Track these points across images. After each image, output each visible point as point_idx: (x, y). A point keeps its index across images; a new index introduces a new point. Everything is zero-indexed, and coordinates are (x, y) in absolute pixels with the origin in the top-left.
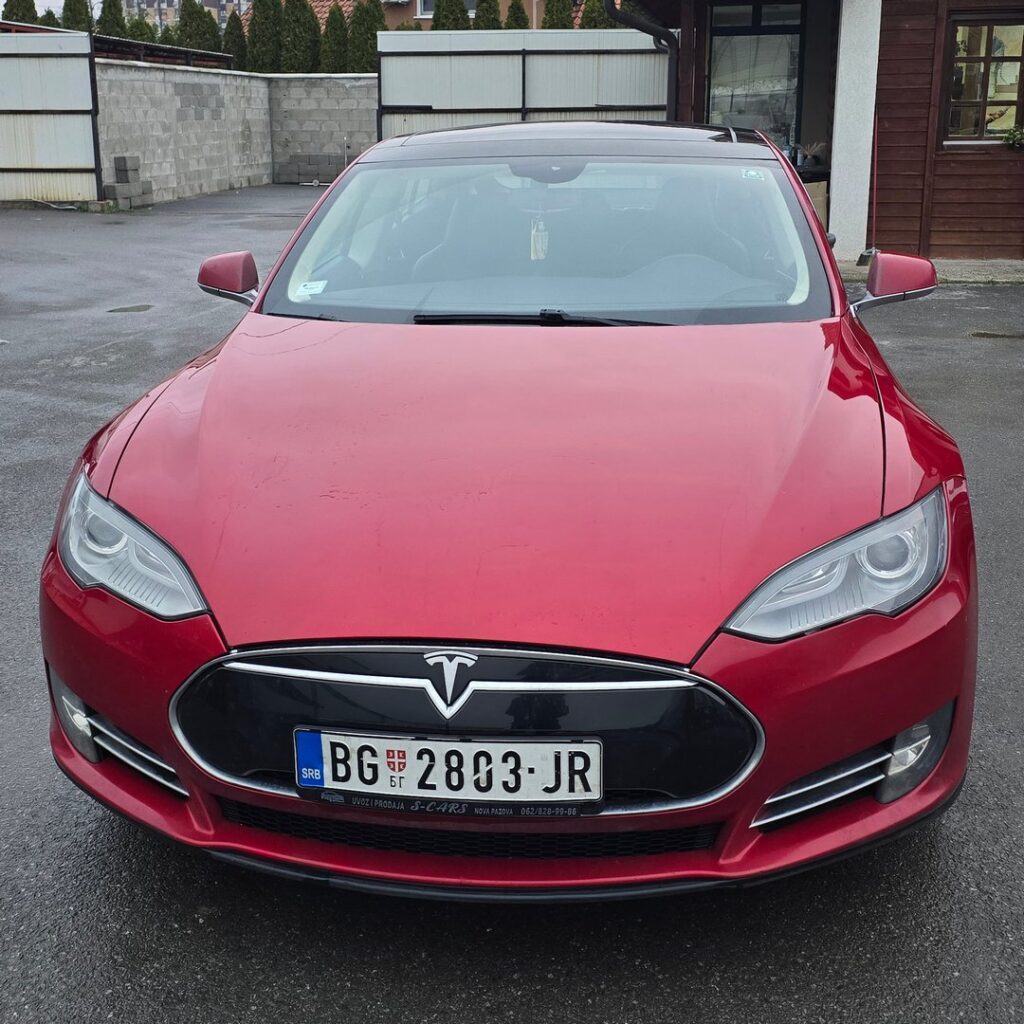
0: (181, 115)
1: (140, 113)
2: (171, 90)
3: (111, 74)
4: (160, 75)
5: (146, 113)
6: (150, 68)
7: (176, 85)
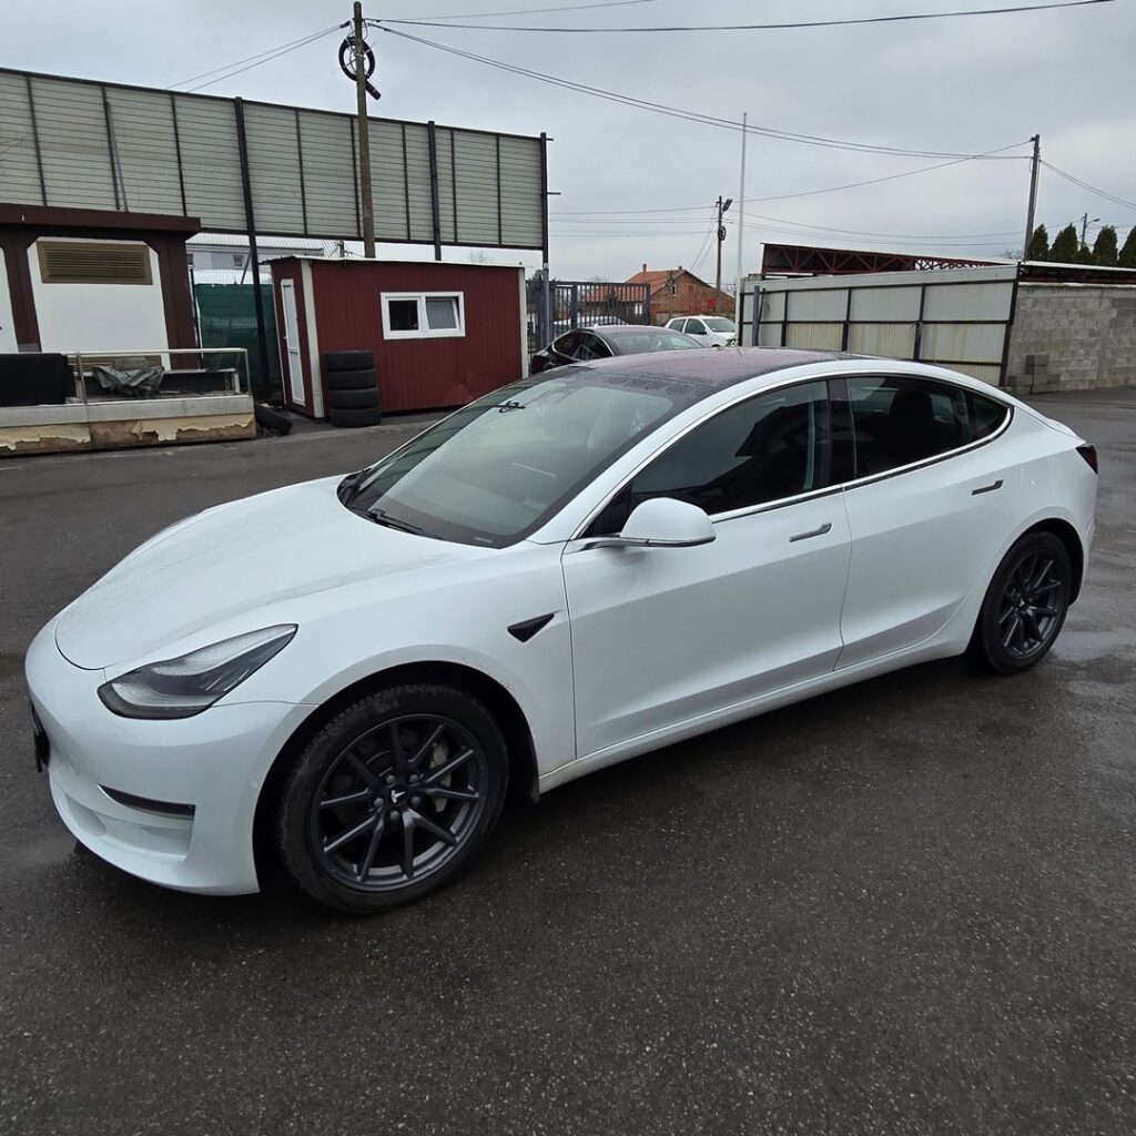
0: (1114, 323)
1: (1064, 323)
2: (1107, 303)
3: (1038, 294)
4: (1097, 293)
5: (1071, 322)
6: (1085, 288)
7: (1114, 299)
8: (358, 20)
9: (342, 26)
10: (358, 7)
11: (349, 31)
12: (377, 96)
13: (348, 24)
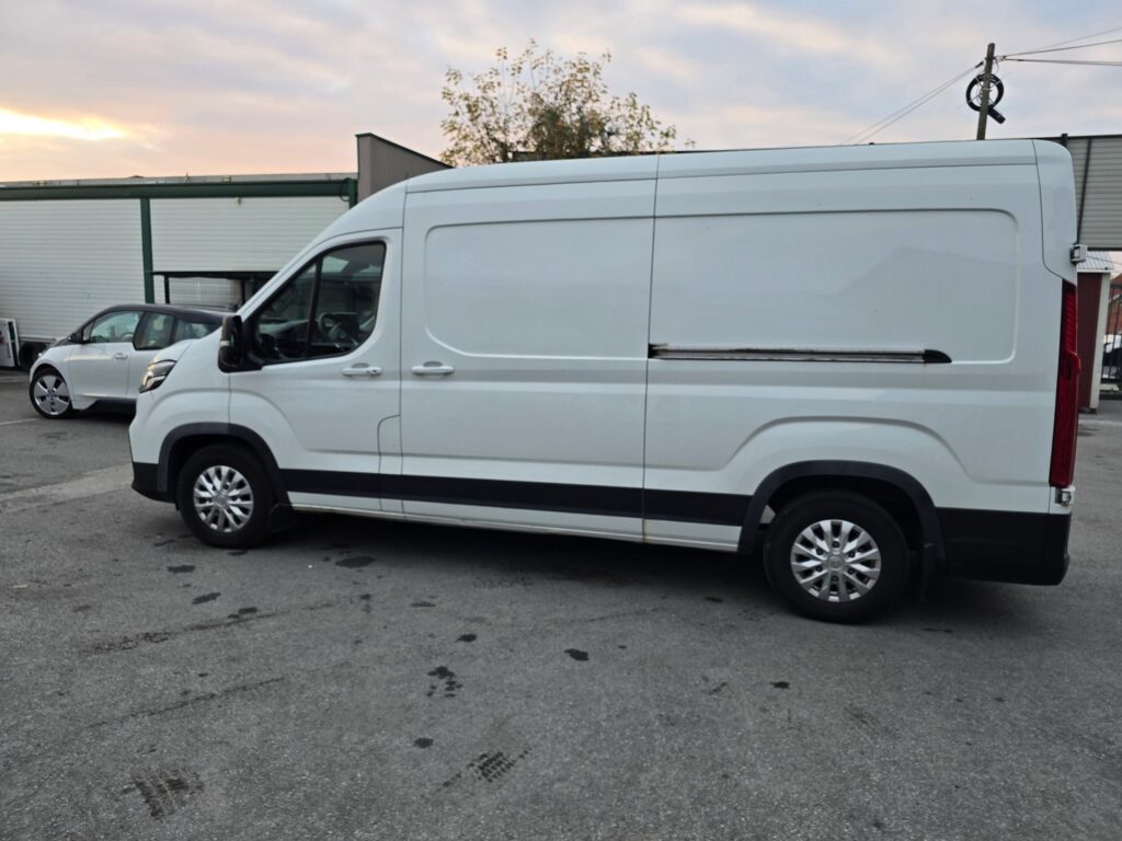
8: (990, 58)
9: (977, 66)
10: (992, 47)
11: (981, 70)
12: (1001, 120)
13: (982, 63)
